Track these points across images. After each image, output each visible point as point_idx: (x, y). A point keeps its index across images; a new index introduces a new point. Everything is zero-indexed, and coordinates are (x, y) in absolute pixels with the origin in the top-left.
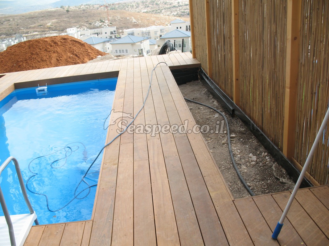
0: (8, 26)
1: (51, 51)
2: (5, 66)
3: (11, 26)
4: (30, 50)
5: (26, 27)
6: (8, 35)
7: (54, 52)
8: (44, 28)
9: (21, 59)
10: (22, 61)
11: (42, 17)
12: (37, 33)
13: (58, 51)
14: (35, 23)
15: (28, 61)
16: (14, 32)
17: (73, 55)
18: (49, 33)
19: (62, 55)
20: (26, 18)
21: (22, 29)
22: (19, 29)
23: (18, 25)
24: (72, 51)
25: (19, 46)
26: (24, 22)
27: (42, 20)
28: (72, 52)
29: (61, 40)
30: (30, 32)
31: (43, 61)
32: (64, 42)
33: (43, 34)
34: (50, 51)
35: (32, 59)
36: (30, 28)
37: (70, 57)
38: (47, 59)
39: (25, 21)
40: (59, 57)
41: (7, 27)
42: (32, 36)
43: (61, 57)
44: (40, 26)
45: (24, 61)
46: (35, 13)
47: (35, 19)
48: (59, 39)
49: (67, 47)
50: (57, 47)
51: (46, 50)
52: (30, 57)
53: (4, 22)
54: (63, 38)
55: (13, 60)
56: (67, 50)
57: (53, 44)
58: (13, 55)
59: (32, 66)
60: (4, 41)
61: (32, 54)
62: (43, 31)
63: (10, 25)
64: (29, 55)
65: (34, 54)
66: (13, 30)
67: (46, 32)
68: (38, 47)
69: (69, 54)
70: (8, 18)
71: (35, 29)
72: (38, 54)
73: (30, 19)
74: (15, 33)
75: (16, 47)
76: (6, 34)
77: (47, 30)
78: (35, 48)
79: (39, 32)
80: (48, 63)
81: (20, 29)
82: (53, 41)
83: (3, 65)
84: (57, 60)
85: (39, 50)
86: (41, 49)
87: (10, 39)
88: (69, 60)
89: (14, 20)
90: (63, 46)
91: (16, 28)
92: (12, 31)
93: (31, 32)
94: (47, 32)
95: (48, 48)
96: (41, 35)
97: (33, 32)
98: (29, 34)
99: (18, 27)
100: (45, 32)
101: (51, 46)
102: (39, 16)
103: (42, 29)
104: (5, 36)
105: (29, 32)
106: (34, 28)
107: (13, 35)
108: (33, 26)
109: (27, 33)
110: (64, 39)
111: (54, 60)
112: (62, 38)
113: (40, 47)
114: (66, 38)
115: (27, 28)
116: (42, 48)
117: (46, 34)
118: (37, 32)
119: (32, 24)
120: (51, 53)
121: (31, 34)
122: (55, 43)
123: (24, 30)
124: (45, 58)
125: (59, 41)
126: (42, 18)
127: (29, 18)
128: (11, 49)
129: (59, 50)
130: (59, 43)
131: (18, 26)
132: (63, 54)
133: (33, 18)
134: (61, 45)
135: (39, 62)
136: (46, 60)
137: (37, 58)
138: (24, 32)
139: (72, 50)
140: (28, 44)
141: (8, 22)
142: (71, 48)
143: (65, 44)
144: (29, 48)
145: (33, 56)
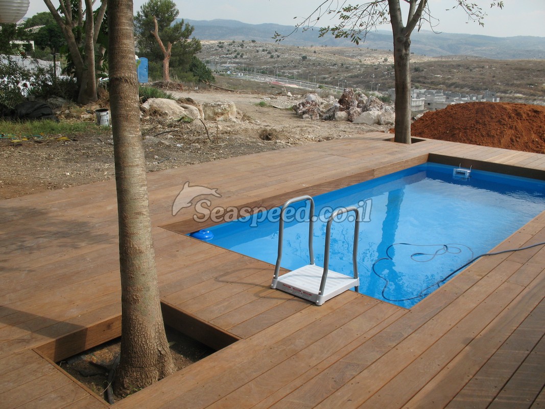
0: (479, 76)
1: (506, 125)
2: (435, 130)
3: (483, 77)
4: (477, 116)
5: (506, 82)
6: (474, 90)
7: (511, 128)
8: (535, 90)
9: (459, 126)
10: (459, 128)
11: (539, 71)
12: (520, 95)
13: (517, 127)
14: (523, 79)
15: (468, 131)
16: (485, 87)
17: (541, 139)
18: (541, 100)
19: (522, 135)
20: (512, 68)
21: (500, 84)
22: (493, 84)
23: (494, 77)
24: (539, 133)
25: (464, 107)
26: (505, 74)
27: (537, 76)
28: (540, 135)
29: (529, 113)
30: (510, 91)
31: (488, 135)
32: (533, 116)
33: (530, 99)
34: (504, 124)
35: (474, 130)
36: (512, 85)
37: (533, 141)
38: (496, 134)
39: (508, 73)
40: (516, 137)
41: (477, 76)
42: (511, 98)
43: (519, 138)
44: (530, 85)
45: (462, 130)
46: (529, 62)
47: (526, 72)
48: (526, 109)
49: (534, 124)
50: (519, 121)
51: (499, 122)
52: (472, 125)
53: (474, 68)
54: (535, 109)
55: (448, 125)
56: (533, 129)
57: (513, 115)
58: (451, 117)
59: (470, 139)
60: (465, 97)
61: (477, 122)
62: (532, 95)
63: (482, 74)
64: (473, 122)
65: (480, 123)
66: (484, 83)
67: (536, 98)
68: (489, 114)
69: (533, 136)
70: (483, 63)
71: (520, 89)
72: (485, 125)
73: (516, 71)
74: (486, 89)
75: (461, 107)
76: (471, 87)
77: (540, 93)
78: (484, 115)
79: (524, 94)
80: (496, 141)
81: (495, 84)
82: (516, 110)
83: (432, 129)
84: (512, 140)
85: (489, 119)
86: (492, 118)
87: (474, 96)
88: (530, 144)
89: (490, 67)
90: (529, 122)
91: (491, 80)
92: (481, 84)
93: (512, 92)
94: (539, 97)
95: (503, 119)
96: (527, 99)
97: (515, 93)
98: (507, 95)
99: (493, 80)
100: (535, 96)
101: (510, 117)
102: (534, 68)
103: (532, 91)
104: (468, 90)
105: (508, 90)
106: (519, 86)
107: (481, 91)
108: (518, 82)
109: (505, 92)
110: (536, 112)
111: (506, 139)
112: (533, 109)
113: (492, 115)
114: (539, 110)
115: (507, 85)
116: (494, 117)
117: (535, 100)
118: (521, 93)
119: (517, 79)
120: (505, 127)
121: (511, 95)
122: (518, 114)
123: (502, 87)
124: (493, 133)
125: (525, 113)
126: (538, 73)
127: (516, 69)
128: (452, 109)
129: (520, 125)
130: (524, 116)
131: (495, 79)
132: (524, 134)
133: (523, 70)
134: (527, 120)
135: (483, 136)
136: (493, 136)
137: (481, 130)
138: (500, 89)
139: (541, 131)
140: (476, 106)
141: (481, 69)
142: (540, 127)
143: (533, 119)
144: (477, 113)
145: (478, 126)
